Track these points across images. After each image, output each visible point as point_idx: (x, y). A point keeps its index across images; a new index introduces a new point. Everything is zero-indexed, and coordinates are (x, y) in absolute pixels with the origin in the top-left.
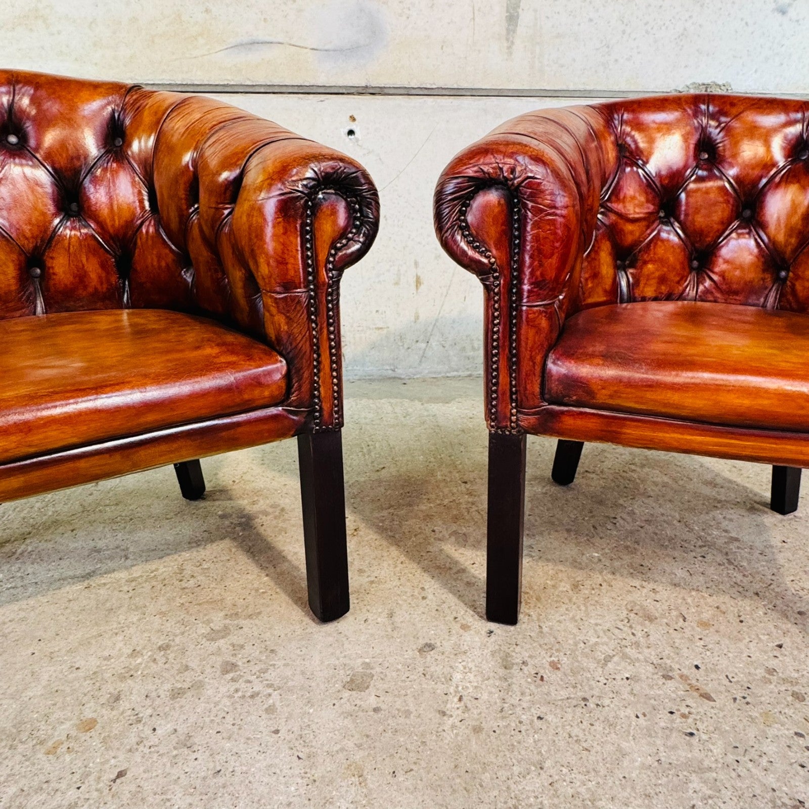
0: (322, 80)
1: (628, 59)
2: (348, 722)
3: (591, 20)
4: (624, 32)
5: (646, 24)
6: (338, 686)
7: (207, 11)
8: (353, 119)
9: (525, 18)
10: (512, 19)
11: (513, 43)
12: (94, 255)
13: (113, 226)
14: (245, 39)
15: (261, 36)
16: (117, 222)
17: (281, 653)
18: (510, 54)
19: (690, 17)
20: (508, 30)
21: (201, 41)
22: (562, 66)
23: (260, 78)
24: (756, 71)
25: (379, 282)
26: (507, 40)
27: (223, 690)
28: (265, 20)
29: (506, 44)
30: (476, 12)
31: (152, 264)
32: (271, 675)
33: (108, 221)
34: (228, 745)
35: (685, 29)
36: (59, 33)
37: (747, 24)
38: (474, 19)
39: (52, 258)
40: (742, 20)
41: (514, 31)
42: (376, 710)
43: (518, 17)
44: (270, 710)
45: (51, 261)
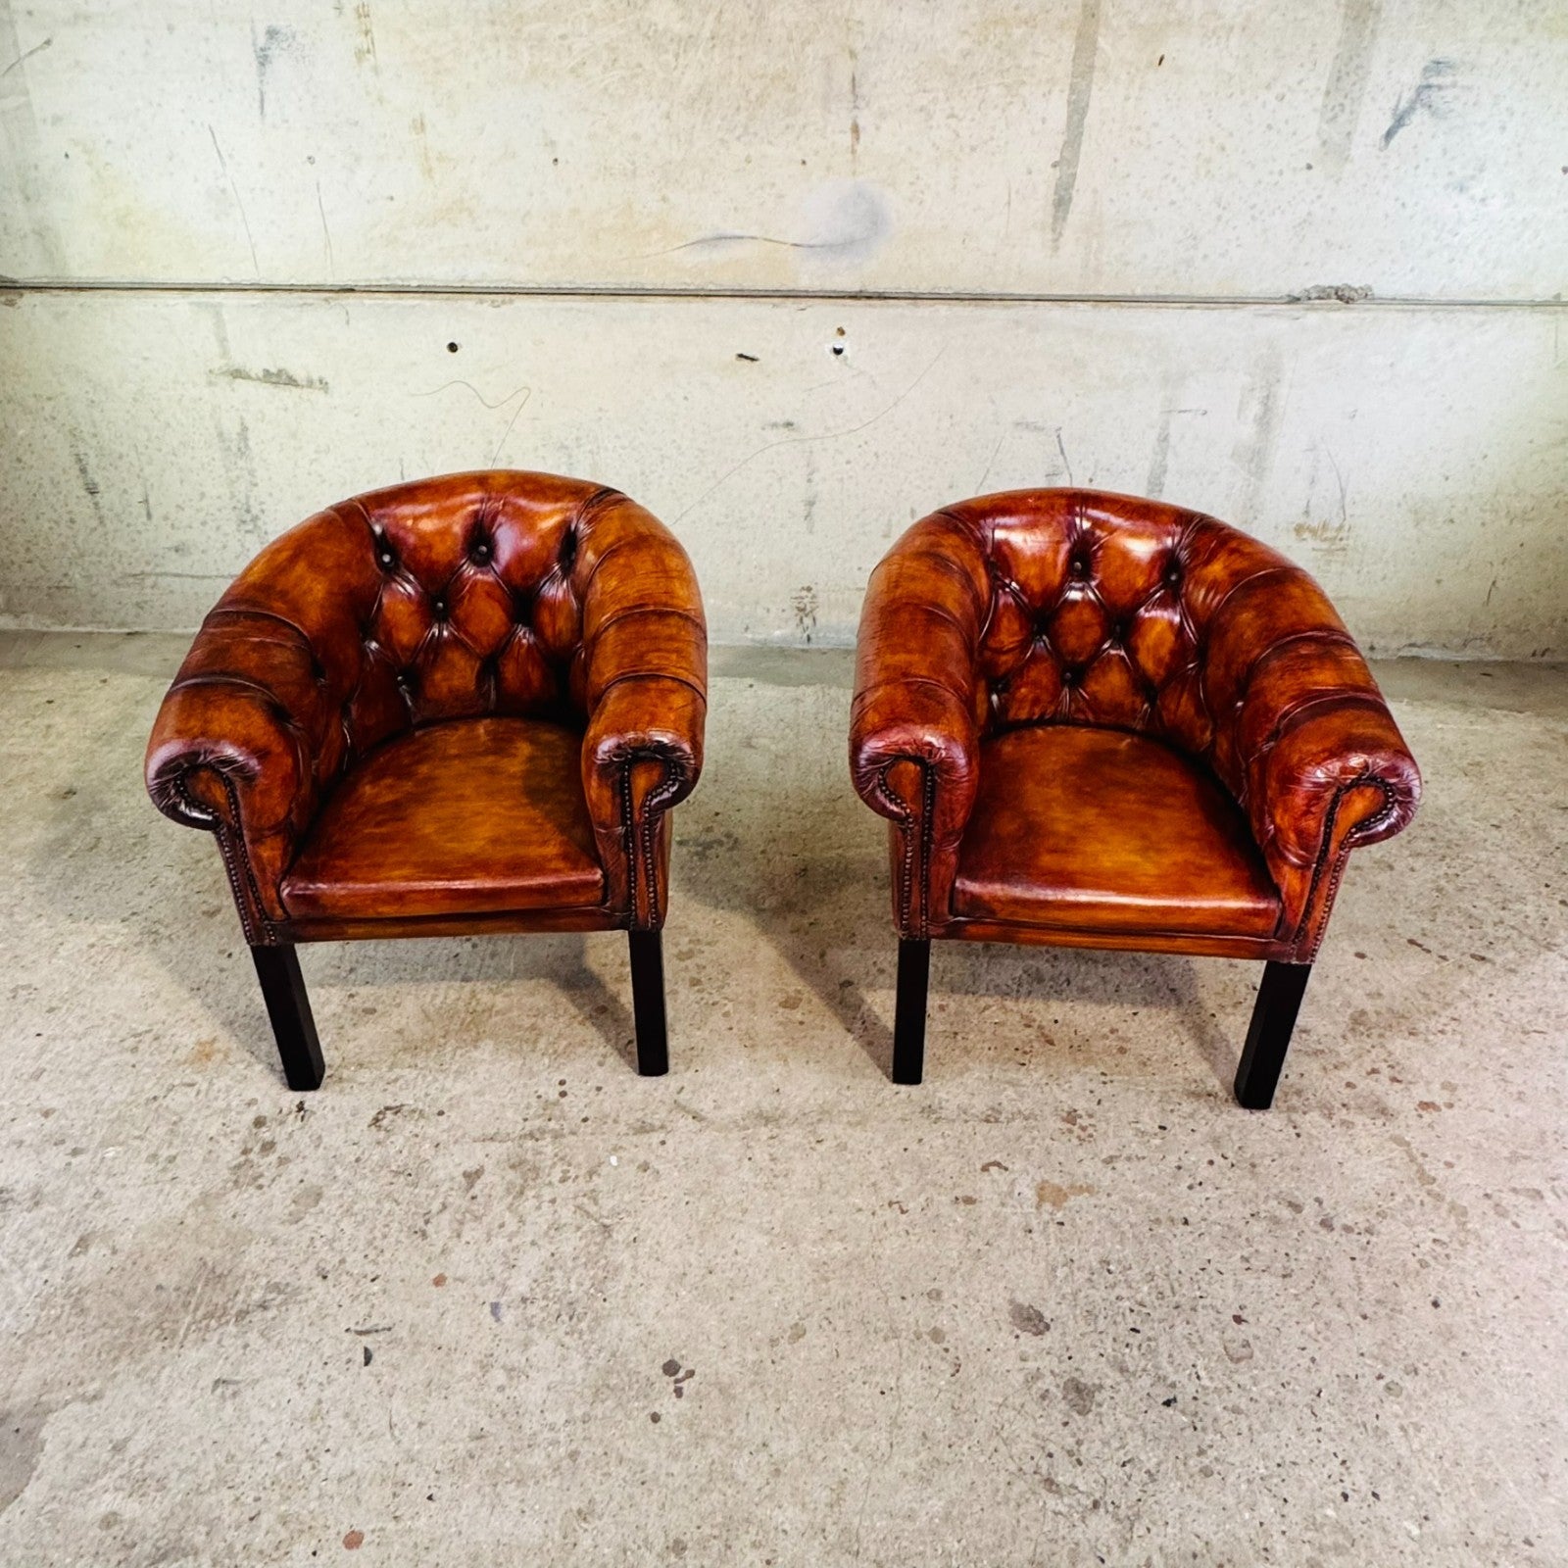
0: (804, 283)
1: (1222, 255)
2: (780, 1028)
3: (1173, 203)
4: (1219, 218)
5: (1253, 207)
6: (775, 1004)
7: (664, 199)
8: (841, 332)
9: (1080, 201)
10: (1062, 202)
11: (1061, 234)
14: (709, 234)
15: (730, 229)
17: (734, 975)
18: (1056, 249)
19: (1319, 197)
20: (1055, 219)
21: (655, 236)
22: (1127, 264)
23: (727, 282)
24: (1412, 270)
25: (864, 533)
26: (1054, 230)
27: (692, 997)
28: (736, 209)
29: (1050, 236)
30: (1013, 196)
32: (727, 990)
34: (698, 1033)
35: (1309, 214)
36: (487, 228)
37: (1403, 205)
38: (1009, 203)
40: (1397, 199)
41: (1064, 219)
42: (801, 1023)
43: (1070, 199)
44: (726, 1015)
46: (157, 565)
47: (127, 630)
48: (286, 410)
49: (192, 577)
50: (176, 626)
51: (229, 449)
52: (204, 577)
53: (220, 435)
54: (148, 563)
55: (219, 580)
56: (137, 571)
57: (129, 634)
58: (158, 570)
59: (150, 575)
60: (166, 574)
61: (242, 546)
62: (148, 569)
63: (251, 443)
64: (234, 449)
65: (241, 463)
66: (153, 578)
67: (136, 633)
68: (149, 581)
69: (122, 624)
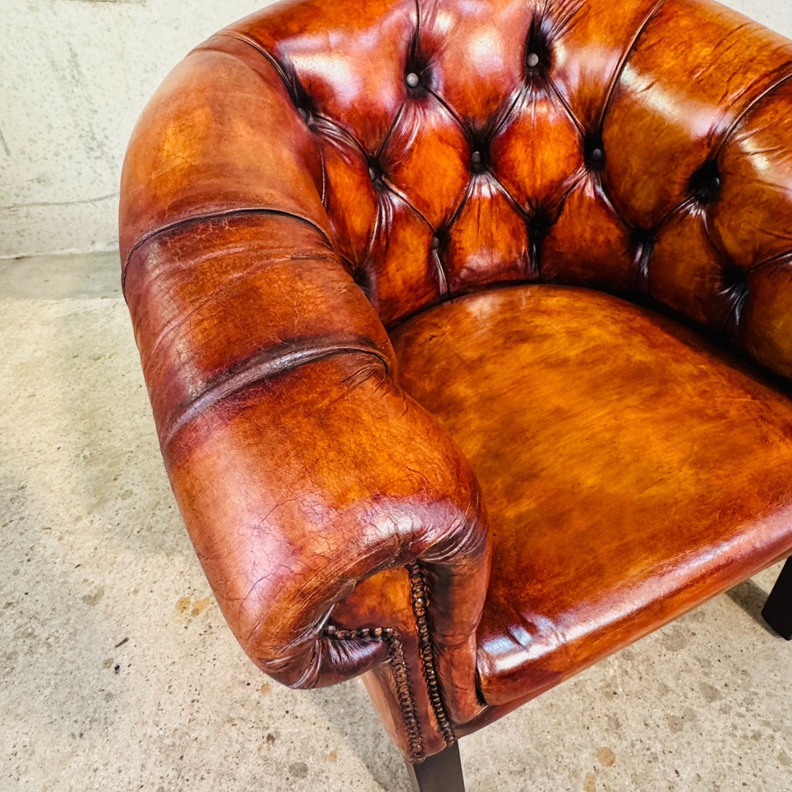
12: (505, 222)
13: (533, 185)
16: (539, 182)
31: (582, 236)
33: (527, 180)
39: (460, 231)
45: (458, 234)
46: (26, 197)
47: (15, 256)
48: (109, 30)
49: (58, 204)
50: (54, 249)
51: (64, 78)
52: (68, 204)
53: (53, 64)
54: (18, 196)
55: (81, 205)
56: (10, 204)
57: (17, 258)
58: (27, 201)
59: (22, 206)
60: (36, 204)
61: (95, 172)
62: (19, 201)
63: (83, 70)
64: (69, 78)
65: (78, 91)
66: (25, 209)
67: (23, 257)
68: (23, 212)
69: (9, 251)
